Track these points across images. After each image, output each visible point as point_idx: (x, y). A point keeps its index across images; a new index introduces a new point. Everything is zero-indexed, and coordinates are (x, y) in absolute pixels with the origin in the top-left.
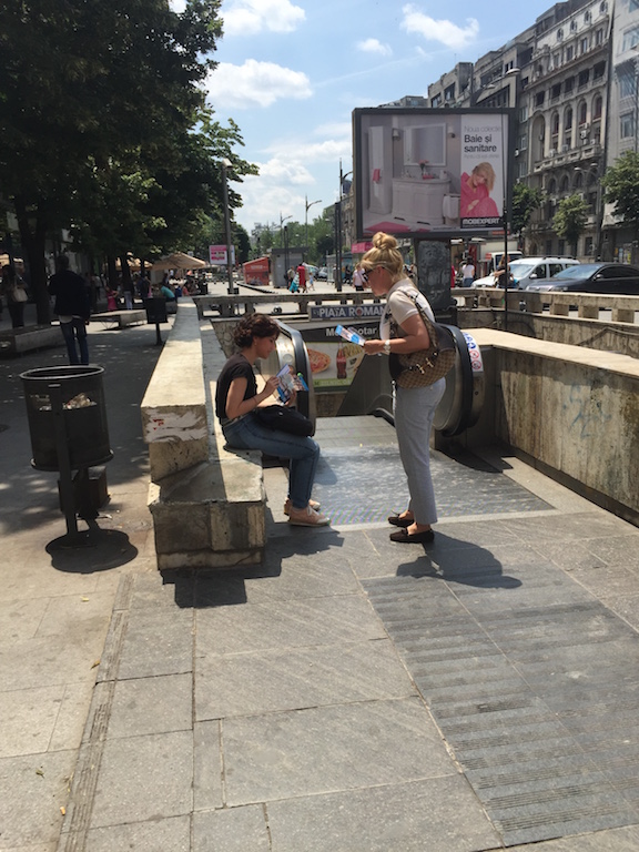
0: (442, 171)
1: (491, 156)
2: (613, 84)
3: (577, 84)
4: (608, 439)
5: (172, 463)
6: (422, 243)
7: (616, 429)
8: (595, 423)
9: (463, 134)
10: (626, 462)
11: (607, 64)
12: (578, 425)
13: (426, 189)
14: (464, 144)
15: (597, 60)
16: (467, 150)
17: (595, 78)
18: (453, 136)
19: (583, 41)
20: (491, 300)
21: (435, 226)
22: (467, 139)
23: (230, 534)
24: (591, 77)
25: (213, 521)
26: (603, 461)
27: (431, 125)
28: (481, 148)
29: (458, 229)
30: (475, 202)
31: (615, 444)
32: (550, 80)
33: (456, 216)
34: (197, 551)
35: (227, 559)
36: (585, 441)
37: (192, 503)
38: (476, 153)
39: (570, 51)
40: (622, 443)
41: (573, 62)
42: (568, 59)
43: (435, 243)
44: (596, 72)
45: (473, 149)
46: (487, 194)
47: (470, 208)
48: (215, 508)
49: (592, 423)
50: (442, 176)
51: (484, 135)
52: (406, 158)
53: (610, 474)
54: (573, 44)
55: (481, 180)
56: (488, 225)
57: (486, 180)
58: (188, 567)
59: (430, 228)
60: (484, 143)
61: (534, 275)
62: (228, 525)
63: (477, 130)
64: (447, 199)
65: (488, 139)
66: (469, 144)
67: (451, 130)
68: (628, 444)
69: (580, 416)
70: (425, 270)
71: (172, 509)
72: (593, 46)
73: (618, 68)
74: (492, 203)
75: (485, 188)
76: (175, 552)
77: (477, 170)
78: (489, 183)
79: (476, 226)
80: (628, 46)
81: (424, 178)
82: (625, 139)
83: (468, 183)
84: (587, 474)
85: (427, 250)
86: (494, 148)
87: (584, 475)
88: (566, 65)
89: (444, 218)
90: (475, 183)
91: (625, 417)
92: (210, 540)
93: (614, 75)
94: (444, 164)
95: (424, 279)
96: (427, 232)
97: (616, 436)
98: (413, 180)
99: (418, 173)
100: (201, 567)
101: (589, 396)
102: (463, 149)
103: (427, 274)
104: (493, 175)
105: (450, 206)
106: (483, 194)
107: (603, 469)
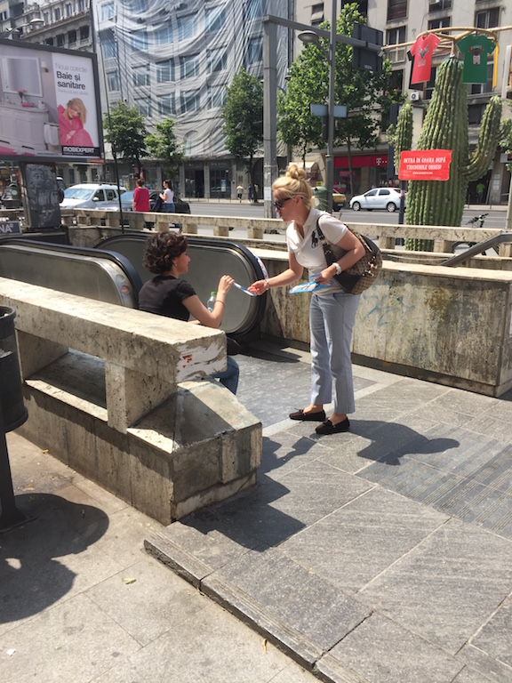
0: (40, 102)
1: (81, 93)
2: (98, 46)
3: (67, 41)
4: (411, 324)
5: (147, 402)
6: (29, 166)
7: (421, 316)
8: (395, 313)
9: (56, 69)
10: (432, 339)
11: (90, 28)
12: (376, 316)
13: (26, 116)
14: (57, 80)
15: (83, 24)
16: (60, 85)
17: (82, 38)
18: (47, 71)
19: (67, 6)
20: (92, 219)
21: (39, 151)
22: (59, 74)
23: (236, 463)
24: (78, 37)
25: (224, 454)
26: (405, 341)
27: (25, 58)
28: (72, 85)
29: (60, 155)
30: (72, 133)
31: (419, 327)
32: (43, 34)
33: (57, 143)
34: (207, 490)
35: (231, 489)
36: (383, 328)
37: (207, 440)
38: (68, 89)
39: (57, 11)
40: (427, 326)
41: (60, 22)
42: (57, 19)
43: (41, 167)
44: (82, 34)
45: (65, 85)
46: (81, 126)
47: (69, 137)
48: (226, 440)
49: (391, 313)
50: (41, 107)
51: (73, 74)
52: (4, 86)
53: (415, 350)
54: (59, 6)
55: (75, 114)
56: (85, 154)
57: (79, 114)
58: (201, 509)
59: (35, 153)
60: (74, 80)
61: (96, 199)
62: (236, 454)
63: (67, 68)
64: (47, 127)
65: (78, 78)
66: (62, 80)
67: (44, 65)
68: (435, 326)
69: (377, 309)
70: (35, 191)
71: (191, 450)
72: (77, 12)
73: (100, 33)
74: (87, 135)
75: (79, 120)
76: (189, 497)
77: (71, 103)
78: (82, 117)
79: (75, 154)
80: (106, 18)
81: (24, 106)
82: (113, 92)
83: (65, 114)
84: (386, 352)
85: (34, 172)
86: (83, 87)
87: (382, 354)
88: (56, 24)
89: (46, 144)
90: (71, 116)
91: (431, 306)
92: (221, 474)
93: (98, 39)
94: (41, 95)
95: (35, 199)
96: (32, 156)
97: (421, 321)
98: (13, 106)
99: (18, 101)
100: (211, 505)
101: (387, 293)
102: (56, 84)
103: (37, 195)
104: (85, 110)
105: (50, 133)
106: (78, 126)
107: (405, 347)
